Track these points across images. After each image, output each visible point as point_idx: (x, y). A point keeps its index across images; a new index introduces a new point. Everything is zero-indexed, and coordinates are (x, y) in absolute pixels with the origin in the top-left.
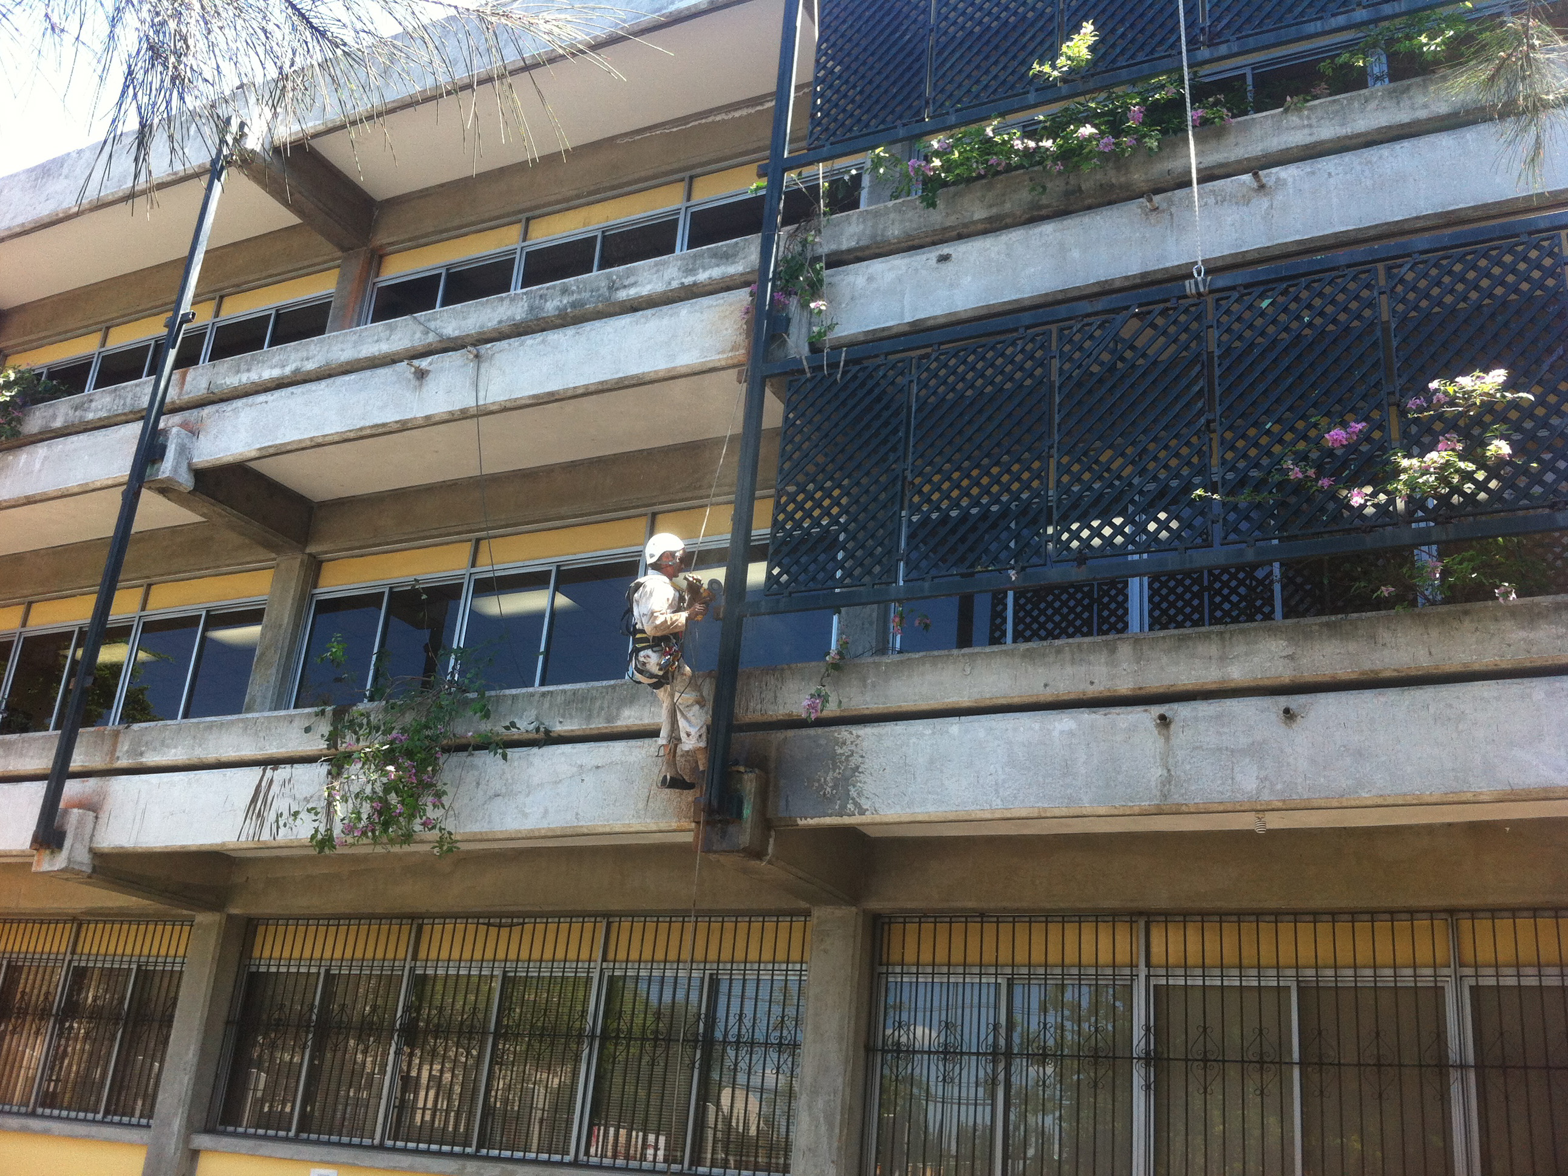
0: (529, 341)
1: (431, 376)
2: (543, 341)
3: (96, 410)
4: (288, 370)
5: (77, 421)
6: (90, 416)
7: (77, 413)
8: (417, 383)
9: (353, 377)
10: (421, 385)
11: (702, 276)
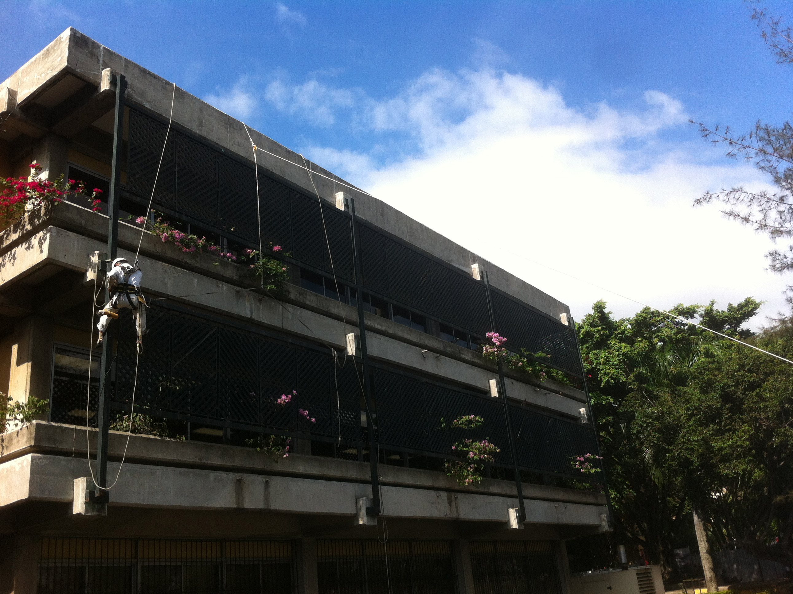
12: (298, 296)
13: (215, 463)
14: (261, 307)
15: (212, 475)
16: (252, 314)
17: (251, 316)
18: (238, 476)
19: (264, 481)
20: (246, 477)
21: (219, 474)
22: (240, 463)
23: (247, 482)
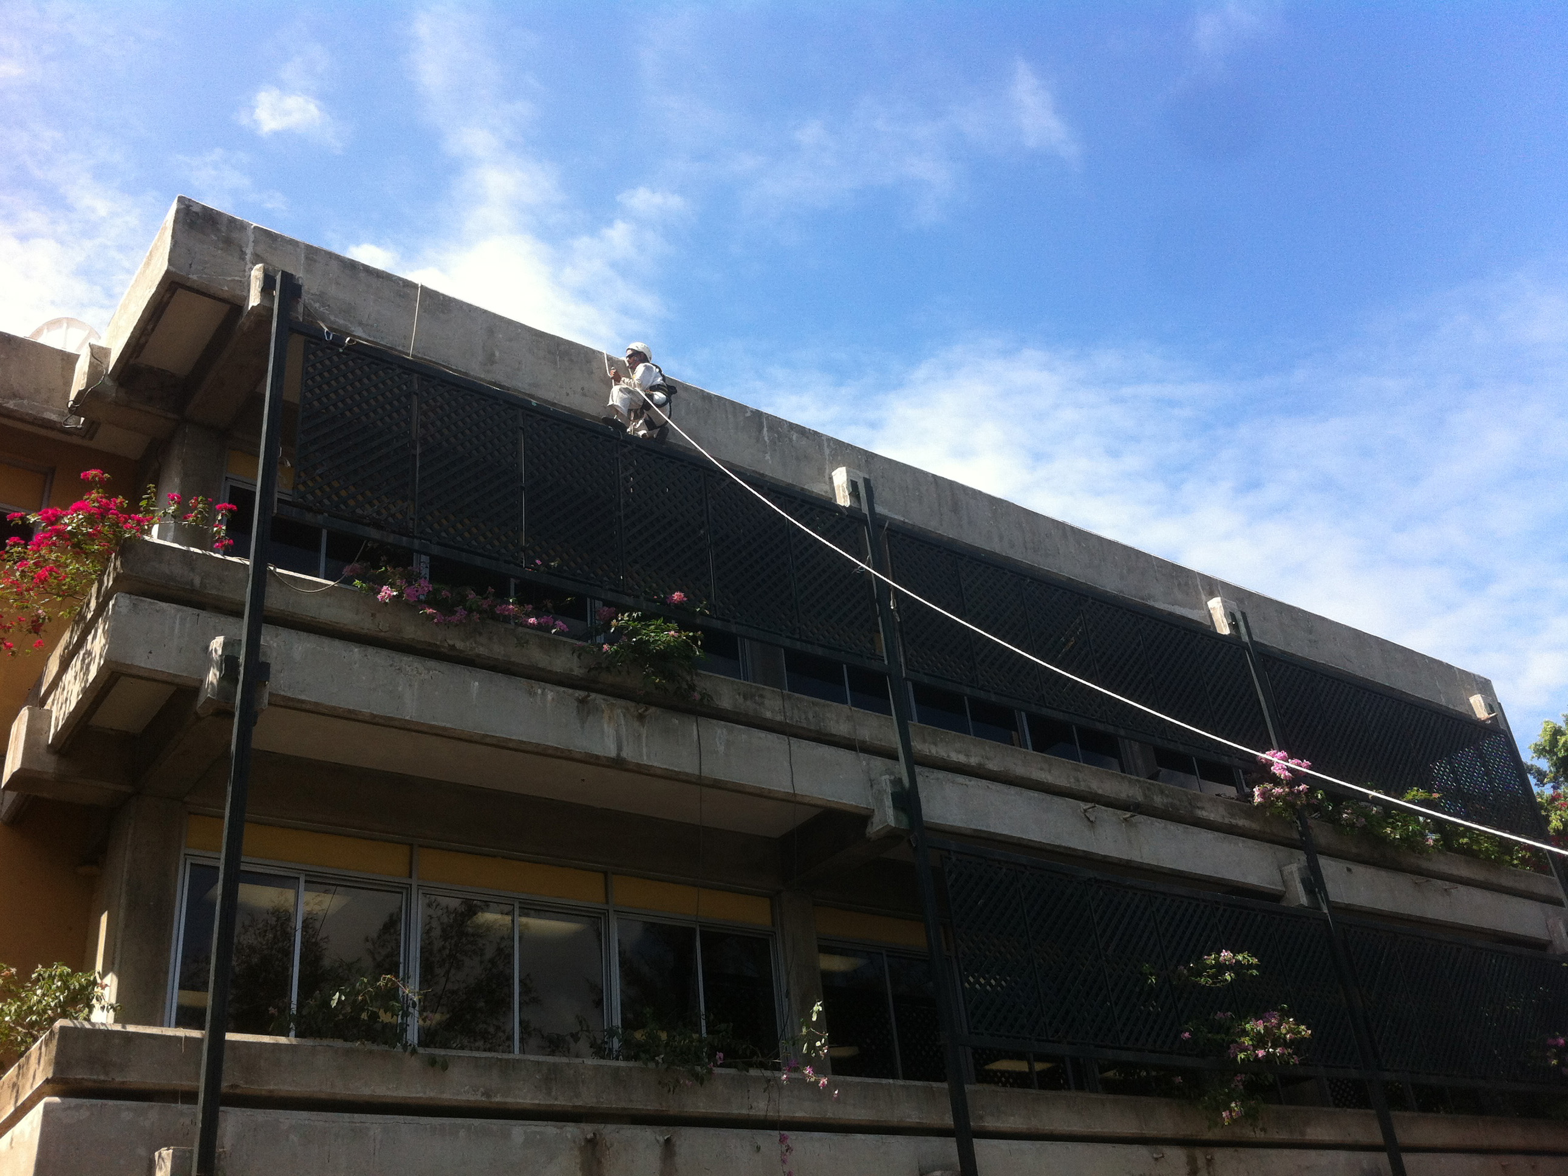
0: (1156, 822)
2: (1165, 828)
4: (973, 761)
7: (749, 703)
8: (1089, 824)
10: (1093, 827)
11: (1241, 822)
12: (741, 700)
13: (528, 1101)
14: (644, 732)
15: (518, 1131)
16: (620, 748)
17: (618, 755)
18: (588, 1130)
19: (661, 1139)
20: (610, 1132)
21: (537, 1129)
22: (595, 1100)
23: (612, 1145)
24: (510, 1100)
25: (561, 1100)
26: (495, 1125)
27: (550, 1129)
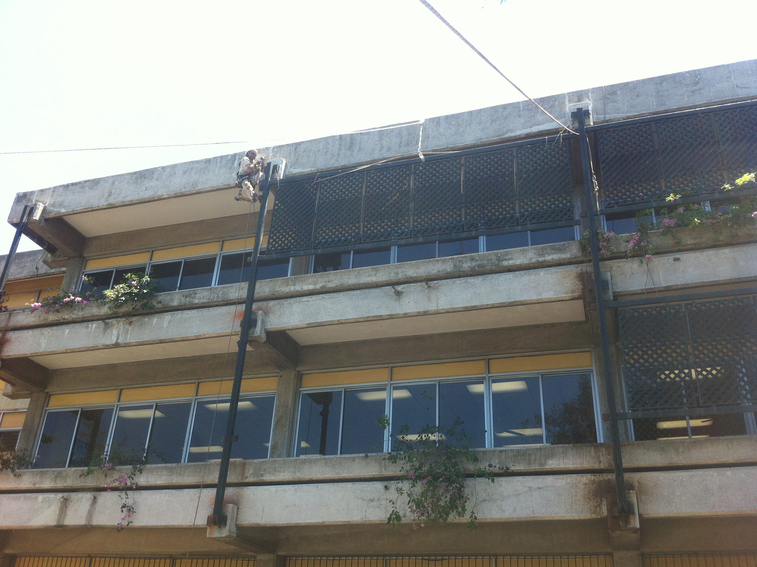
0: (458, 281)
1: (404, 295)
2: (465, 282)
3: (200, 298)
5: (187, 303)
6: (196, 301)
7: (187, 299)
8: (397, 297)
9: (359, 292)
10: (399, 299)
12: (183, 299)
14: (130, 329)
15: (41, 497)
16: (118, 339)
17: (117, 342)
18: (66, 494)
19: (92, 497)
20: (73, 495)
21: (47, 496)
22: (71, 483)
23: (73, 500)
24: (41, 486)
25: (60, 485)
26: (34, 495)
27: (52, 496)
